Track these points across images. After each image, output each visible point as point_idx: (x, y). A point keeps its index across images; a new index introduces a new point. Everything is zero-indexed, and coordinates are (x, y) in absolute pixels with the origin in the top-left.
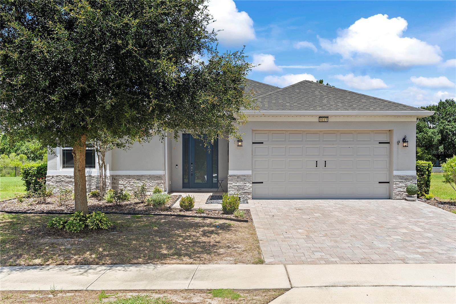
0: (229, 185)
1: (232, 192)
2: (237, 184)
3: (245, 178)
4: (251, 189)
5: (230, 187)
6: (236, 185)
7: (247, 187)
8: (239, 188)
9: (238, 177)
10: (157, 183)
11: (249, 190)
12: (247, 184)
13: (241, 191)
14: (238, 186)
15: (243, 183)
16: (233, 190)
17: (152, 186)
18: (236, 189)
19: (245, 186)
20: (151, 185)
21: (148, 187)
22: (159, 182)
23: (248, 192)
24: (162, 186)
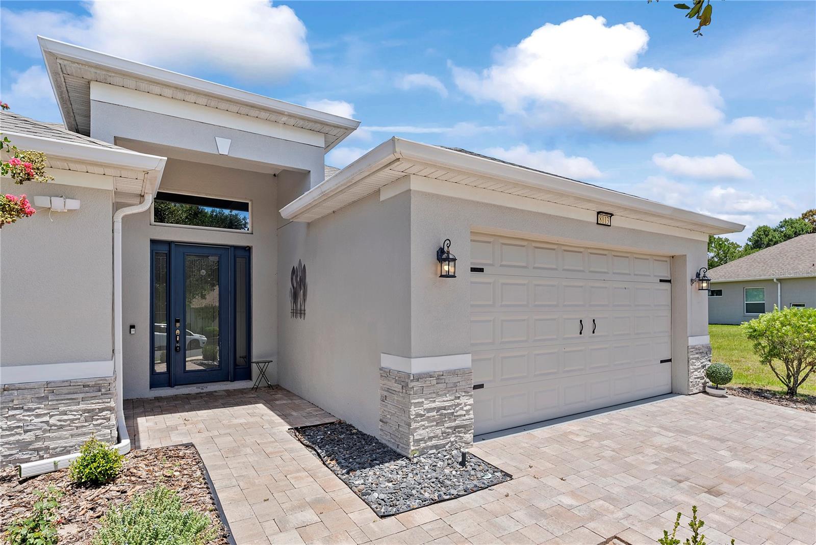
0: (413, 410)
1: (421, 432)
2: (437, 404)
3: (455, 379)
4: (471, 412)
5: (418, 415)
6: (433, 405)
7: (462, 409)
8: (441, 415)
9: (439, 377)
10: (85, 411)
11: (467, 417)
12: (463, 400)
13: (446, 425)
14: (438, 409)
15: (453, 398)
16: (426, 423)
17: (61, 427)
18: (433, 421)
19: (459, 404)
20: (52, 421)
21: (39, 432)
22: (93, 406)
23: (465, 423)
24: (109, 419)
